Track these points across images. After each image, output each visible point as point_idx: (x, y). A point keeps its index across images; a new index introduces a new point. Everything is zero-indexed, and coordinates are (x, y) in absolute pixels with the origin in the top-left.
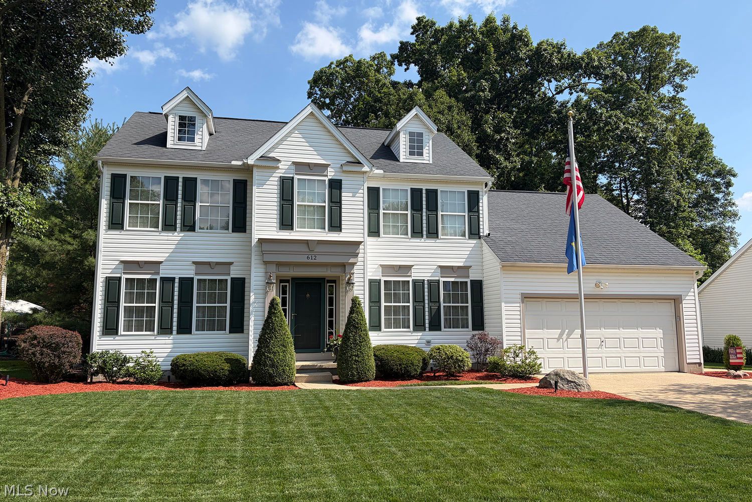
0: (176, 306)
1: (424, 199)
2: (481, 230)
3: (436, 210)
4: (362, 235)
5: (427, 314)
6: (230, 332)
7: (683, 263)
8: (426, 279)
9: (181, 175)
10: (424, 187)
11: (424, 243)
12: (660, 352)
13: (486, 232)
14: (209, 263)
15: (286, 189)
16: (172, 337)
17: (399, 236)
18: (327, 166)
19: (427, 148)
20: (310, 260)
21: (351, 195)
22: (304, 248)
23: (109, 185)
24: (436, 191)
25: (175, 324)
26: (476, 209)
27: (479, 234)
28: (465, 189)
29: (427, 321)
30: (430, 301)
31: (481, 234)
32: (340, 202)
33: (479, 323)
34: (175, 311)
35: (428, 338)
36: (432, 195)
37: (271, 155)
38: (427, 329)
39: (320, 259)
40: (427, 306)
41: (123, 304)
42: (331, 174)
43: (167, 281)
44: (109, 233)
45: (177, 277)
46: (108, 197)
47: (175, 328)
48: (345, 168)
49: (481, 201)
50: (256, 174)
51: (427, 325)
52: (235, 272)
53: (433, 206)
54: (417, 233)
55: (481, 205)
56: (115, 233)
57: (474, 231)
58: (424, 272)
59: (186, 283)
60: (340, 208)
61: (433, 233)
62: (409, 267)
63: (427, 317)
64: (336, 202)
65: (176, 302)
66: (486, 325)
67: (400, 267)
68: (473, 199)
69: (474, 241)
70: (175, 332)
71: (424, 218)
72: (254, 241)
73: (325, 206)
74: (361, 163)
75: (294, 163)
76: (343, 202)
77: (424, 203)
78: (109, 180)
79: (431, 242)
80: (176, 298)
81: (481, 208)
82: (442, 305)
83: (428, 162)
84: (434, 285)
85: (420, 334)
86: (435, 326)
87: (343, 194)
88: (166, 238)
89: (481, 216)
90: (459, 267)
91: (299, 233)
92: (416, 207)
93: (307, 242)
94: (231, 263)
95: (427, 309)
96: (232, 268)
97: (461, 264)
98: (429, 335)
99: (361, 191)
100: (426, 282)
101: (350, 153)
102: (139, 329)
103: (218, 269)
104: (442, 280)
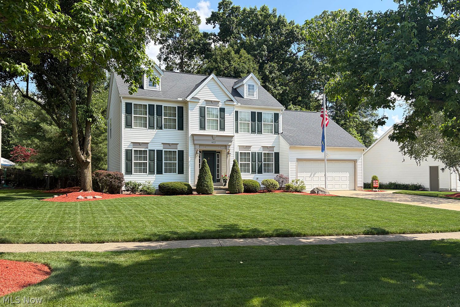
0: (156, 162)
1: (256, 116)
2: (279, 131)
3: (261, 122)
4: (233, 133)
5: (257, 166)
6: (178, 174)
7: (358, 146)
8: (257, 152)
9: (155, 103)
10: (257, 111)
11: (256, 136)
12: (348, 182)
13: (281, 132)
14: (169, 144)
15: (202, 111)
16: (154, 175)
17: (246, 133)
18: (219, 102)
19: (256, 92)
20: (213, 144)
21: (229, 115)
22: (211, 138)
23: (125, 108)
24: (261, 113)
25: (156, 170)
26: (277, 121)
27: (278, 132)
28: (273, 112)
29: (257, 170)
30: (258, 161)
31: (279, 132)
32: (224, 118)
33: (277, 171)
34: (156, 164)
35: (257, 177)
36: (260, 114)
37: (195, 97)
38: (257, 173)
39: (217, 143)
40: (257, 163)
41: (133, 161)
42: (221, 105)
43: (152, 151)
44: (126, 129)
45: (156, 149)
46: (125, 113)
47: (155, 172)
48: (227, 103)
49: (279, 118)
50: (190, 105)
51: (257, 171)
52: (180, 148)
53: (260, 120)
54: (253, 131)
55: (279, 119)
56: (128, 130)
57: (276, 131)
58: (256, 149)
59: (159, 152)
60: (224, 120)
61: (260, 132)
62: (250, 147)
63: (257, 168)
64: (223, 118)
65: (156, 160)
66: (280, 171)
67: (246, 146)
68: (276, 116)
69: (276, 135)
70: (155, 174)
71: (256, 125)
72: (190, 135)
73: (218, 120)
74: (233, 101)
75: (205, 100)
76: (225, 118)
77: (256, 118)
78: (125, 106)
79: (259, 136)
80: (156, 159)
81: (279, 121)
82: (263, 163)
83: (256, 99)
84: (260, 154)
85: (254, 175)
86: (260, 172)
87: (225, 115)
88: (150, 132)
89: (279, 124)
90: (270, 147)
91: (207, 132)
92: (253, 119)
93: (212, 136)
94: (177, 144)
95: (257, 165)
96: (178, 146)
97: (271, 146)
98: (258, 175)
99: (233, 113)
100: (257, 153)
101: (228, 96)
102: (140, 172)
103: (172, 146)
104: (263, 152)
